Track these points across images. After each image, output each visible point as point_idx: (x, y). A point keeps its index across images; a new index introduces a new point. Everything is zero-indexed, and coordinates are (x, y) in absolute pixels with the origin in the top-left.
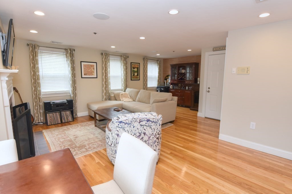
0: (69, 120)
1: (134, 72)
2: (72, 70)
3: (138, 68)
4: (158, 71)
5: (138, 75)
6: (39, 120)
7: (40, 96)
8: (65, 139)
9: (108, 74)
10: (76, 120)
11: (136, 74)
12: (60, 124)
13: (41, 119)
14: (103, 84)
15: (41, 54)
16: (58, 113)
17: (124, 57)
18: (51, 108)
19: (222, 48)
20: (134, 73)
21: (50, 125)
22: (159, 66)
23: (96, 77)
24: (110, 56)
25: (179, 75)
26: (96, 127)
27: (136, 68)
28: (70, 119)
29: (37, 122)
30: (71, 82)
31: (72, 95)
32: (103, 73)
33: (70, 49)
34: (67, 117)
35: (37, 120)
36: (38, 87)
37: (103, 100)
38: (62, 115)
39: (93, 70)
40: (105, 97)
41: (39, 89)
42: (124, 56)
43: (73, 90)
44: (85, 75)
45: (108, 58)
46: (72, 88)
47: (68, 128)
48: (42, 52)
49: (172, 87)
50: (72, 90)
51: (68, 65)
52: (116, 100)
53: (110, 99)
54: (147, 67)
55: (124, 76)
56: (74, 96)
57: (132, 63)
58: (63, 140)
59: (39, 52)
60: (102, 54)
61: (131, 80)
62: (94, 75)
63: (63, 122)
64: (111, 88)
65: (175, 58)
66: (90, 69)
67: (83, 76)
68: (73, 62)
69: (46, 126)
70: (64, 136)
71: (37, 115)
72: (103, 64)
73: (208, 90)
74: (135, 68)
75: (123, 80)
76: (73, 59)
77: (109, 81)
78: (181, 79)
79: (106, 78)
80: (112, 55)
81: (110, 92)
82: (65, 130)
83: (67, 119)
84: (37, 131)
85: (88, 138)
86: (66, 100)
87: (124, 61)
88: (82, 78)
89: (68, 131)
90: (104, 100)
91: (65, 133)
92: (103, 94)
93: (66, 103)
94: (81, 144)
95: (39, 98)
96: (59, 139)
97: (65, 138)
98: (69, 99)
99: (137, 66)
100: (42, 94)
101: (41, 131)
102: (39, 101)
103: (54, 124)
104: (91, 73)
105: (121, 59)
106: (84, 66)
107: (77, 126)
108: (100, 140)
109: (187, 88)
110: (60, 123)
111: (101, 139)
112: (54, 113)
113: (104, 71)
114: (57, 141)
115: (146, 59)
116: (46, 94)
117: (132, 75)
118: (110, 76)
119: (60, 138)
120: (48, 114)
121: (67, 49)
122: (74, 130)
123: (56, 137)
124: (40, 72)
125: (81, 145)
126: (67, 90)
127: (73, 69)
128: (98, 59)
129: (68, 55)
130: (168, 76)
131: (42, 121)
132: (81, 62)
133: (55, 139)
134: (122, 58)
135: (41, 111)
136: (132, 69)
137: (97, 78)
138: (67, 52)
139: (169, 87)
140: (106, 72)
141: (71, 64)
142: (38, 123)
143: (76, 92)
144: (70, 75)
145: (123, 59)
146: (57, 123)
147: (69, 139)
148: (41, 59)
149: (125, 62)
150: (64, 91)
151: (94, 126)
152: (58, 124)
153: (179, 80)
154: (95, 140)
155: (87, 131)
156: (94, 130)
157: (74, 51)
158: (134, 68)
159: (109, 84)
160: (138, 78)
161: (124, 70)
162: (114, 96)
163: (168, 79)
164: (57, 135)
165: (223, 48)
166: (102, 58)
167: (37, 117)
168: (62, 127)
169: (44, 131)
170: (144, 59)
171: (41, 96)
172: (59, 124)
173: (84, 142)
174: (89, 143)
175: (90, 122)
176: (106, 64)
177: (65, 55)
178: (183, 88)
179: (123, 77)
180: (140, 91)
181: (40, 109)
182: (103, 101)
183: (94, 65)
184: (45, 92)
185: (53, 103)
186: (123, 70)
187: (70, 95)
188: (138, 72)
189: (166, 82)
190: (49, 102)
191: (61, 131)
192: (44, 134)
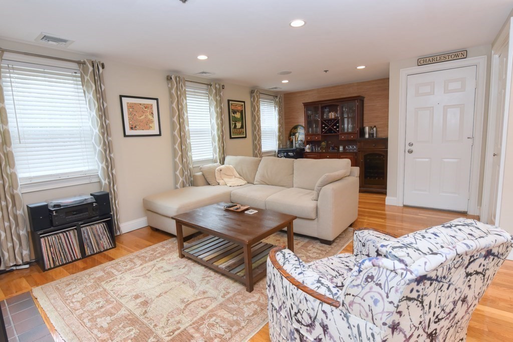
0: (104, 248)
1: (236, 120)
2: (101, 117)
3: (241, 112)
4: (277, 117)
5: (242, 127)
6: (17, 257)
7: (15, 191)
8: (111, 314)
9: (186, 126)
10: (122, 243)
11: (239, 125)
12: (78, 260)
13: (22, 254)
14: (174, 150)
15: (10, 73)
16: (71, 232)
17: (216, 88)
18: (51, 221)
19: (438, 59)
20: (235, 124)
21: (51, 269)
22: (280, 107)
23: (158, 133)
24: (187, 84)
25: (324, 124)
26: (184, 260)
27: (238, 111)
28: (105, 242)
29: (12, 264)
30: (99, 148)
31: (105, 180)
32: (173, 123)
33: (92, 62)
34: (96, 240)
35: (12, 258)
36: (6, 166)
37: (178, 186)
38: (84, 236)
39: (150, 117)
40: (181, 179)
41: (9, 172)
42: (216, 84)
43: (107, 167)
44: (132, 128)
45: (184, 88)
46: (104, 162)
47: (108, 273)
48: (13, 69)
49: (309, 149)
50: (103, 167)
51: (90, 104)
52: (209, 184)
53: (193, 184)
54: (259, 110)
55: (218, 129)
56: (110, 183)
57: (230, 102)
58: (108, 319)
59: (5, 68)
60: (169, 79)
61: (231, 138)
62: (154, 129)
63: (87, 254)
64: (193, 159)
65: (310, 91)
66: (142, 116)
67: (128, 132)
68: (101, 96)
69: (39, 272)
70: (107, 301)
71: (10, 245)
72: (172, 103)
73: (408, 148)
74: (236, 113)
75: (217, 139)
76: (103, 89)
77: (188, 141)
78: (330, 130)
79: (182, 134)
80: (191, 81)
81: (191, 166)
82: (100, 279)
83: (98, 245)
84: (15, 295)
85: (183, 302)
86: (91, 195)
87: (216, 96)
88: (125, 136)
89: (113, 283)
90: (181, 187)
91: (105, 290)
92: (178, 173)
93: (92, 203)
94: (171, 328)
95: (13, 197)
96: (93, 319)
97: (113, 311)
98: (96, 190)
99: (239, 108)
100: (19, 184)
101: (29, 294)
102: (14, 205)
103: (63, 265)
104: (147, 124)
105: (210, 92)
106: (128, 106)
107: (131, 261)
108: (221, 304)
109: (341, 148)
110: (79, 256)
111: (221, 300)
112: (61, 234)
113: (175, 119)
114: (90, 329)
115: (256, 93)
116: (32, 183)
117: (233, 126)
118: (189, 130)
119: (95, 314)
120: (42, 240)
121: (84, 63)
122: (128, 277)
123: (81, 311)
124: (10, 124)
125: (173, 332)
126: (91, 168)
127: (103, 113)
128: (160, 90)
129: (87, 78)
130: (296, 127)
131: (27, 259)
132: (121, 97)
133: (80, 317)
134: (211, 89)
135: (23, 233)
136: (232, 114)
137: (160, 135)
138: (84, 71)
139: (304, 149)
140: (181, 120)
141: (98, 100)
142: (16, 265)
143: (114, 172)
144: (96, 131)
145: (214, 91)
146: (70, 260)
147: (123, 312)
148: (12, 86)
149: (218, 98)
150: (82, 171)
151: (175, 255)
152: (73, 261)
153: (326, 133)
154: (207, 307)
155: (167, 274)
156: (184, 271)
157: (103, 68)
158: (234, 112)
159: (189, 148)
160: (244, 132)
161: (217, 118)
162: (203, 175)
163: (297, 134)
164: (83, 303)
165: (443, 58)
166: (170, 89)
167: (11, 250)
168: (88, 271)
169: (37, 292)
170: (252, 92)
171: (18, 191)
172: (76, 260)
173: (177, 318)
174: (196, 322)
175: (161, 244)
176: (180, 103)
177: (80, 79)
178: (333, 149)
179: (215, 133)
180: (261, 160)
181: (17, 225)
182: (176, 188)
183: (152, 105)
184: (30, 178)
185: (55, 206)
186: (215, 115)
187: (100, 182)
188: (242, 119)
189: (294, 139)
190: (46, 203)
191: (92, 286)
192: (39, 305)
